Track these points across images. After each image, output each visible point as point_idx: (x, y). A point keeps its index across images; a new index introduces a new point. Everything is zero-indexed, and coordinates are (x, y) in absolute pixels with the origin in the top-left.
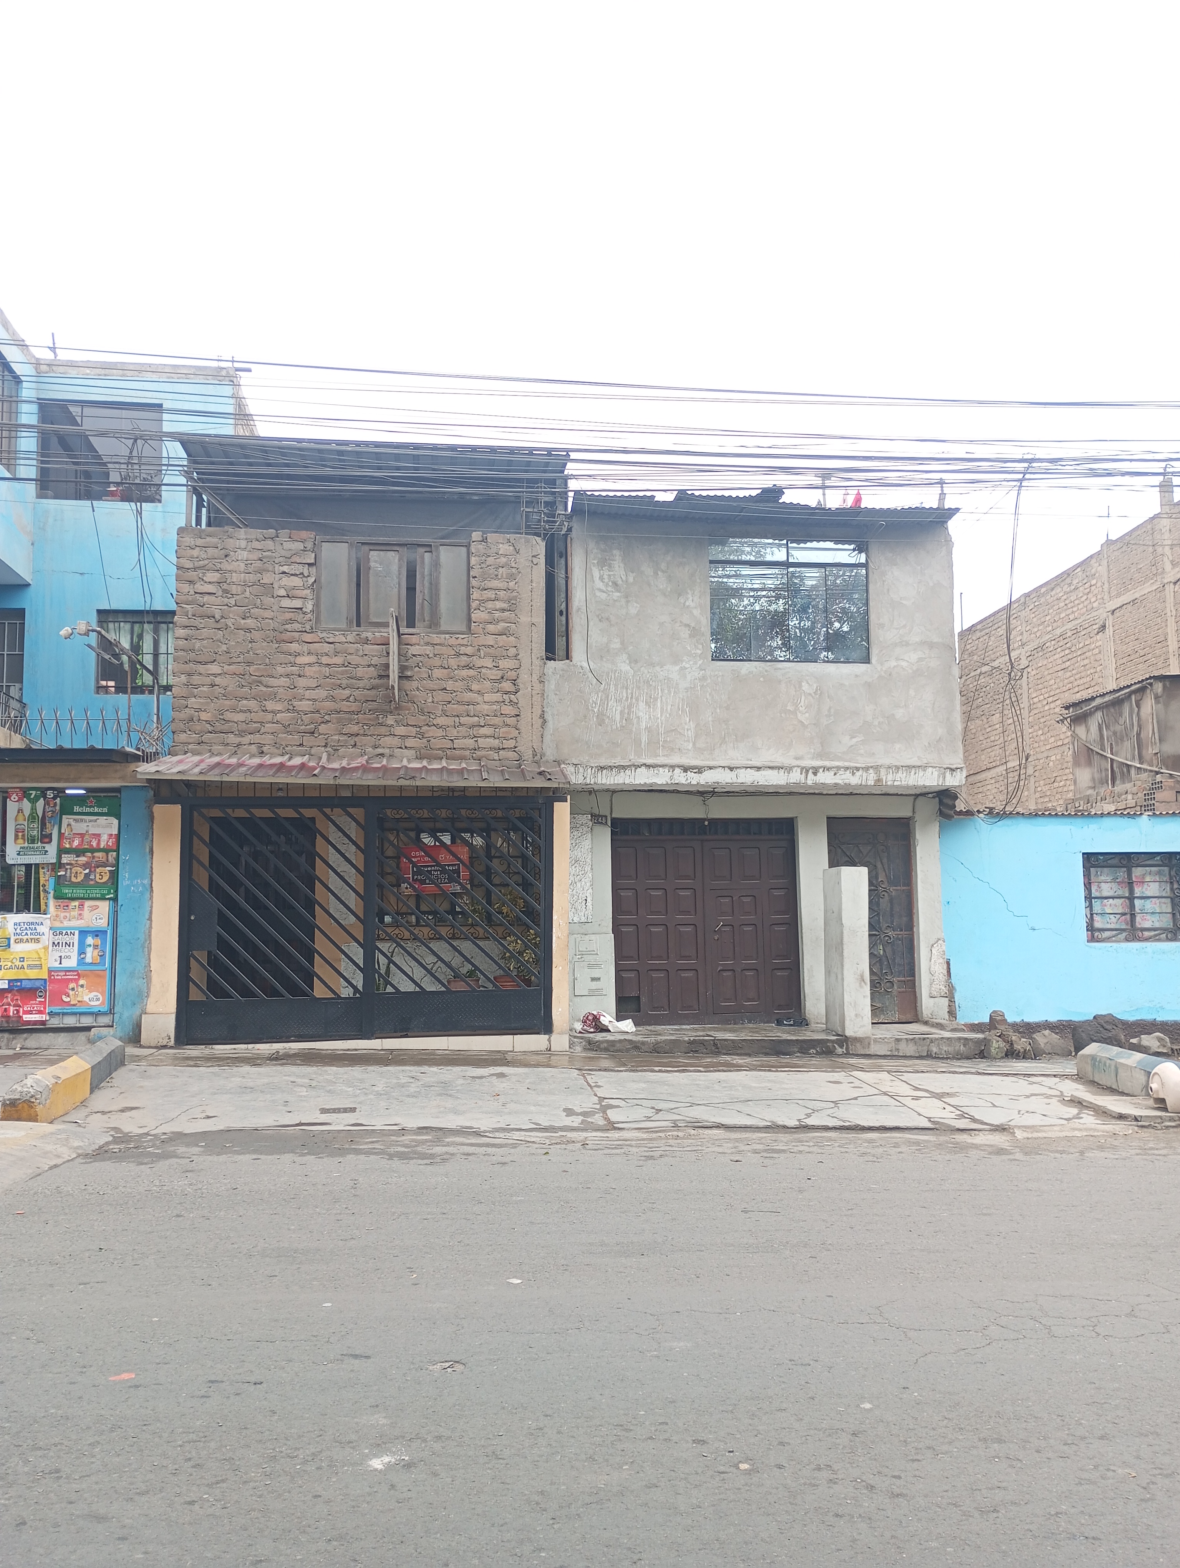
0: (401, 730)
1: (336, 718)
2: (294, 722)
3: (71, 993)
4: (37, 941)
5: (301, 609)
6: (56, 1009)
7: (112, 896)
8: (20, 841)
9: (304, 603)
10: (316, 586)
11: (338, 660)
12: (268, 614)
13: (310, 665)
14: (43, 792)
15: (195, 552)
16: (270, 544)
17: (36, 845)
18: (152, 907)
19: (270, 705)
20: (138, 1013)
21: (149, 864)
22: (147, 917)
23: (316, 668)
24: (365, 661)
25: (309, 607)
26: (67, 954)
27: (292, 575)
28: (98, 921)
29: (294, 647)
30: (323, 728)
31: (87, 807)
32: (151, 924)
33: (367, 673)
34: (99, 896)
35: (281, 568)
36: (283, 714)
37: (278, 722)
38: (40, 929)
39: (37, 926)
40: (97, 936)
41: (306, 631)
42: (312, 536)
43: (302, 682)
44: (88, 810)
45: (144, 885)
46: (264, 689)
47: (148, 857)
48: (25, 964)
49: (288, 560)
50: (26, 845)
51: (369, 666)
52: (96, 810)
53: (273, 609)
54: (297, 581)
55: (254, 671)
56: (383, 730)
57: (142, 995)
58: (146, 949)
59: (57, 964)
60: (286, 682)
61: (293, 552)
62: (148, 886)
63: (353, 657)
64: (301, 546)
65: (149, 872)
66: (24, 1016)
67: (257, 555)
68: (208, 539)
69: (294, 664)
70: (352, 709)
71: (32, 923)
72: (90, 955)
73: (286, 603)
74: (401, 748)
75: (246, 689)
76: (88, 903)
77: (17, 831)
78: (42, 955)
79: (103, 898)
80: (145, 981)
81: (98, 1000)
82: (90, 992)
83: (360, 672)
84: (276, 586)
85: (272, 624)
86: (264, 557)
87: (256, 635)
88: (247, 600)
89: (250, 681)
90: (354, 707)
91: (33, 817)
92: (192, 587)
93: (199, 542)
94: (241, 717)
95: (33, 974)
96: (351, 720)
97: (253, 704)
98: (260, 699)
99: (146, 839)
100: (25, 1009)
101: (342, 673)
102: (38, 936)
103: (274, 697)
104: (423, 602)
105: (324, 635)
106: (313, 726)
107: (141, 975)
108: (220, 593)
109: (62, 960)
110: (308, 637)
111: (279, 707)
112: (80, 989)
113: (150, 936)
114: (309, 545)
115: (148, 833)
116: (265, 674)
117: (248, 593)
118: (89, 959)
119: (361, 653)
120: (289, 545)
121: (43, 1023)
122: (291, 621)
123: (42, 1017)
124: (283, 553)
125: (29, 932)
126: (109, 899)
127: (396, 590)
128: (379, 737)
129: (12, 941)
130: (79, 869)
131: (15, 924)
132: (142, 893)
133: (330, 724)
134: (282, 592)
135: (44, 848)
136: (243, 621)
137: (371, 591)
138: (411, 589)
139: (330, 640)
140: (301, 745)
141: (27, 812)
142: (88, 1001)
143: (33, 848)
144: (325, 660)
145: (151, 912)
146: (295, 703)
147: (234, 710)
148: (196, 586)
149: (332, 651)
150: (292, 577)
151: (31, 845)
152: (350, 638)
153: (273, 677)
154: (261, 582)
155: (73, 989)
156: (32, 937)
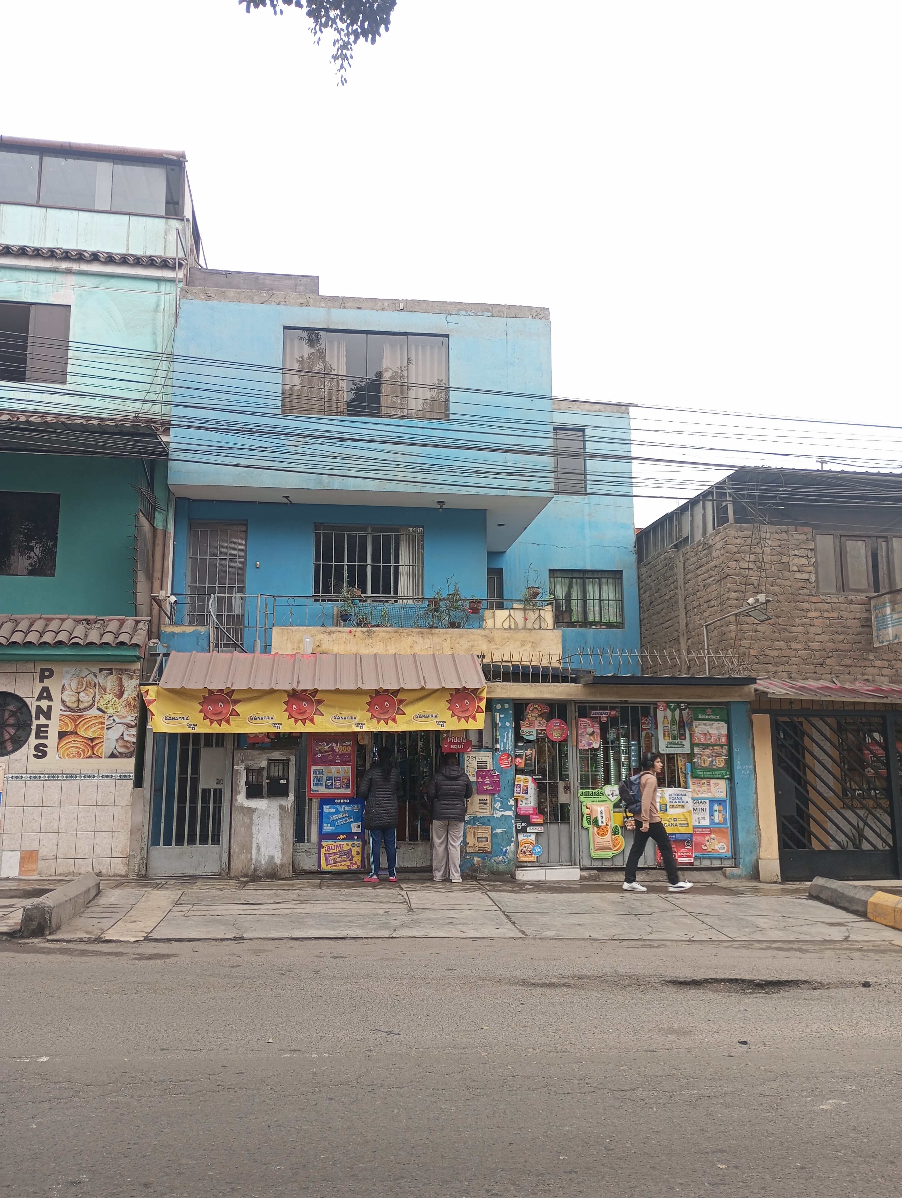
0: (878, 663)
1: (836, 654)
2: (810, 657)
3: (707, 843)
4: (683, 807)
5: (808, 580)
6: (699, 854)
7: (728, 776)
8: (667, 738)
9: (810, 576)
10: (815, 565)
11: (835, 615)
12: (787, 583)
13: (817, 618)
14: (678, 703)
15: (739, 541)
16: (785, 536)
17: (677, 741)
18: (756, 785)
19: (794, 645)
20: (755, 858)
21: (752, 756)
22: (754, 792)
23: (821, 620)
24: (851, 616)
25: (813, 578)
26: (703, 816)
27: (801, 557)
28: (720, 793)
29: (806, 605)
30: (828, 661)
31: (706, 715)
32: (757, 796)
33: (854, 624)
34: (720, 776)
35: (793, 552)
36: (802, 652)
37: (799, 657)
38: (685, 799)
39: (682, 797)
40: (720, 804)
41: (812, 595)
42: (811, 530)
43: (812, 630)
44: (707, 717)
45: (750, 769)
46: (788, 634)
47: (751, 750)
48: (678, 822)
49: (798, 547)
50: (671, 741)
51: (854, 619)
52: (712, 717)
53: (791, 579)
54: (804, 561)
55: (782, 622)
56: (867, 663)
57: (756, 846)
58: (755, 814)
59: (697, 824)
60: (802, 629)
61: (801, 541)
62: (753, 770)
63: (844, 612)
64: (805, 537)
65: (752, 760)
66: (679, 859)
67: (778, 543)
68: (746, 532)
69: (806, 617)
70: (847, 648)
71: (679, 795)
72: (717, 817)
73: (798, 575)
74: (879, 675)
75: (777, 634)
76: (713, 781)
77: (664, 731)
78: (688, 817)
79: (722, 778)
80: (756, 836)
81: (724, 848)
82: (719, 843)
83: (849, 623)
84: (791, 564)
85: (790, 590)
86: (781, 544)
87: (781, 597)
88: (773, 574)
89: (779, 628)
90: (847, 647)
91: (673, 722)
92: (737, 564)
93: (741, 534)
94: (775, 653)
95: (683, 830)
96: (846, 656)
97: (782, 644)
98: (787, 641)
99: (749, 737)
100: (679, 854)
101: (838, 623)
102: (683, 804)
103: (795, 639)
104: (884, 576)
105: (824, 597)
106: (821, 660)
107: (754, 832)
108: (756, 569)
109: (700, 820)
110: (814, 599)
111: (799, 646)
112: (712, 841)
113: (757, 805)
114: (810, 537)
115: (749, 733)
116: (788, 624)
117: (773, 569)
118: (716, 820)
119: (849, 610)
120: (797, 537)
121: (692, 864)
122: (803, 588)
123: (691, 860)
124: (794, 542)
125: (677, 801)
126: (726, 779)
127: (865, 567)
128: (865, 668)
129: (668, 807)
130: (706, 758)
131: (670, 795)
132: (749, 775)
133: (832, 658)
134: (795, 568)
135: (682, 742)
136: (772, 588)
137: (849, 568)
138: (875, 566)
139: (829, 601)
140: (815, 673)
141: (670, 718)
142: (718, 849)
143: (675, 743)
144: (826, 614)
145: (756, 788)
146: (810, 644)
147: (771, 648)
148: (740, 564)
149: (830, 608)
150: (800, 558)
151: (674, 741)
152: (841, 600)
153: (794, 626)
154: (782, 561)
155: (708, 841)
156: (679, 804)
